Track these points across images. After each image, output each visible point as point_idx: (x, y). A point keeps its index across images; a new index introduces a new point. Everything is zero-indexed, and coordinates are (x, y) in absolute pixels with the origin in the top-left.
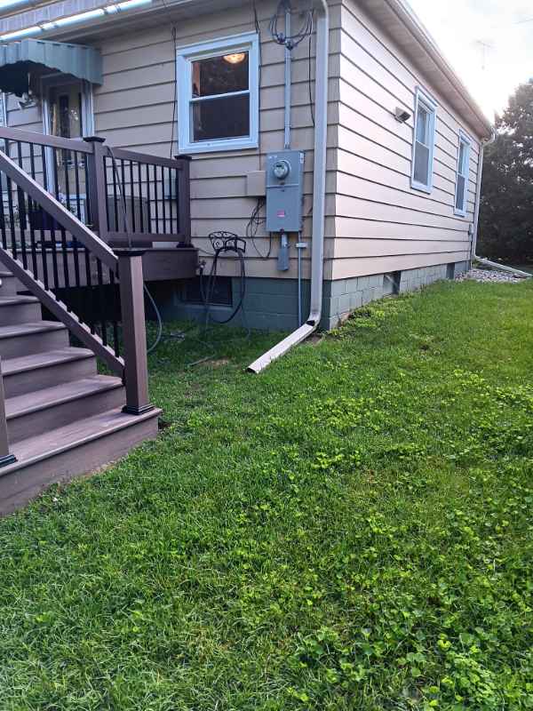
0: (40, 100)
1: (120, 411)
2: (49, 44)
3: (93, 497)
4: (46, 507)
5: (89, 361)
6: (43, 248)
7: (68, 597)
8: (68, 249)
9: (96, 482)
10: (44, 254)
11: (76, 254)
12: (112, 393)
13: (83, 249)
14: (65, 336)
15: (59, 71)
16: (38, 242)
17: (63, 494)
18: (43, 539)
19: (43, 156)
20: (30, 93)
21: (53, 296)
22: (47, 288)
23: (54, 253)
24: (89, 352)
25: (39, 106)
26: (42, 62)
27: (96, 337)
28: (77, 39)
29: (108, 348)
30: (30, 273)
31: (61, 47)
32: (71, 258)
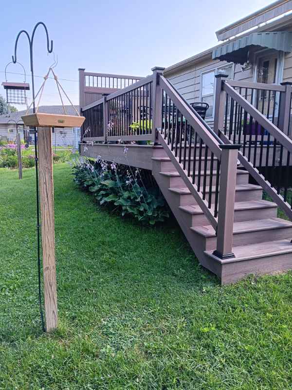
0: (253, 65)
1: (290, 241)
2: (263, 34)
3: (274, 288)
4: (247, 286)
5: (274, 209)
6: (250, 145)
7: (263, 342)
8: (252, 146)
9: (276, 280)
10: (250, 148)
11: (268, 148)
12: (285, 230)
13: (280, 146)
14: (261, 193)
15: (267, 48)
16: (248, 142)
17: (256, 281)
18: (247, 303)
19: (252, 95)
20: (248, 62)
21: (257, 171)
22: (254, 167)
23: (256, 147)
24: (275, 204)
25: (252, 68)
26: (259, 44)
27: (280, 196)
28: (278, 29)
29: (286, 203)
30: (246, 158)
31: (270, 35)
32: (265, 150)
